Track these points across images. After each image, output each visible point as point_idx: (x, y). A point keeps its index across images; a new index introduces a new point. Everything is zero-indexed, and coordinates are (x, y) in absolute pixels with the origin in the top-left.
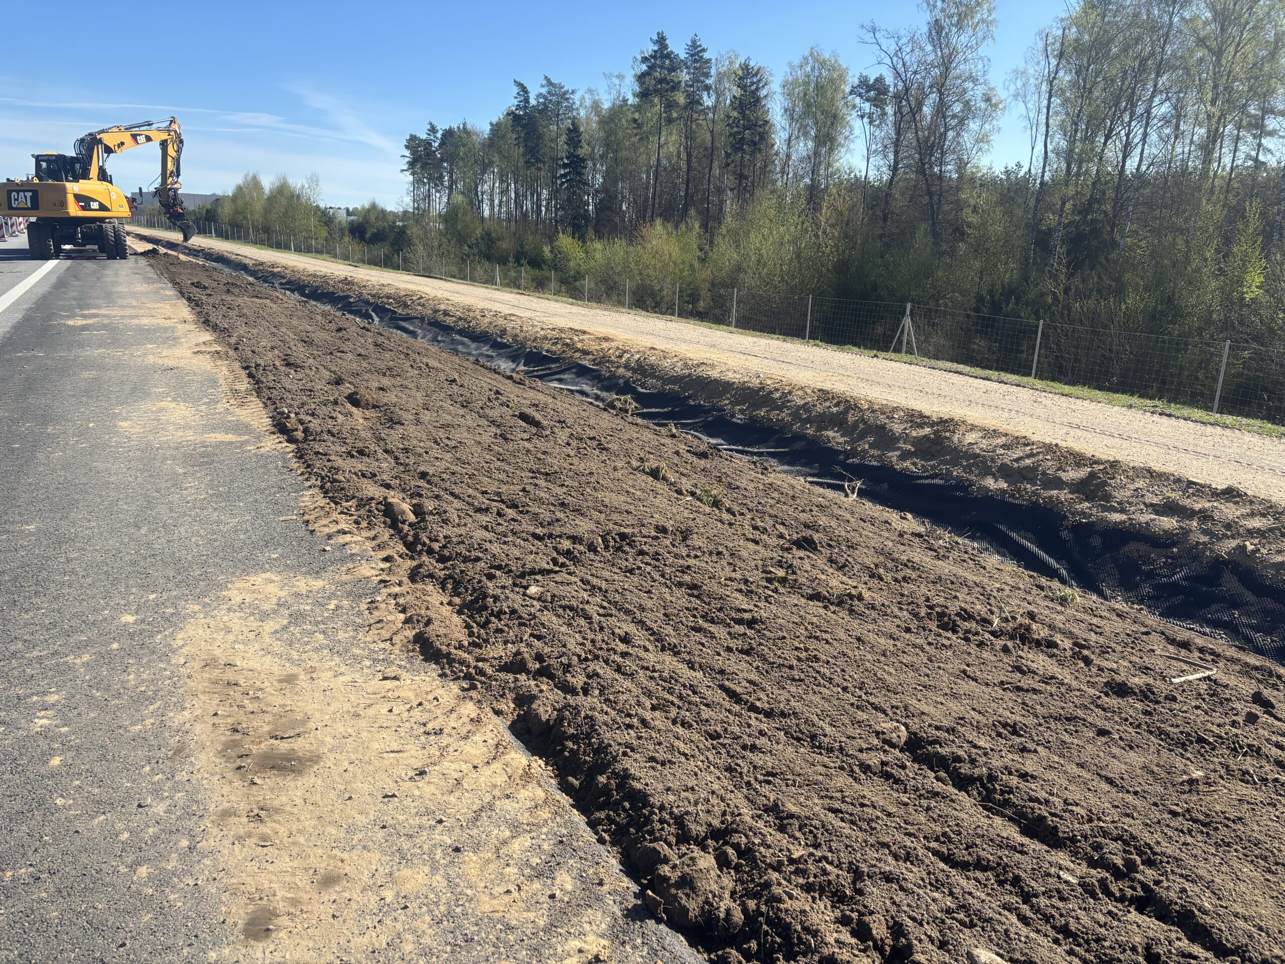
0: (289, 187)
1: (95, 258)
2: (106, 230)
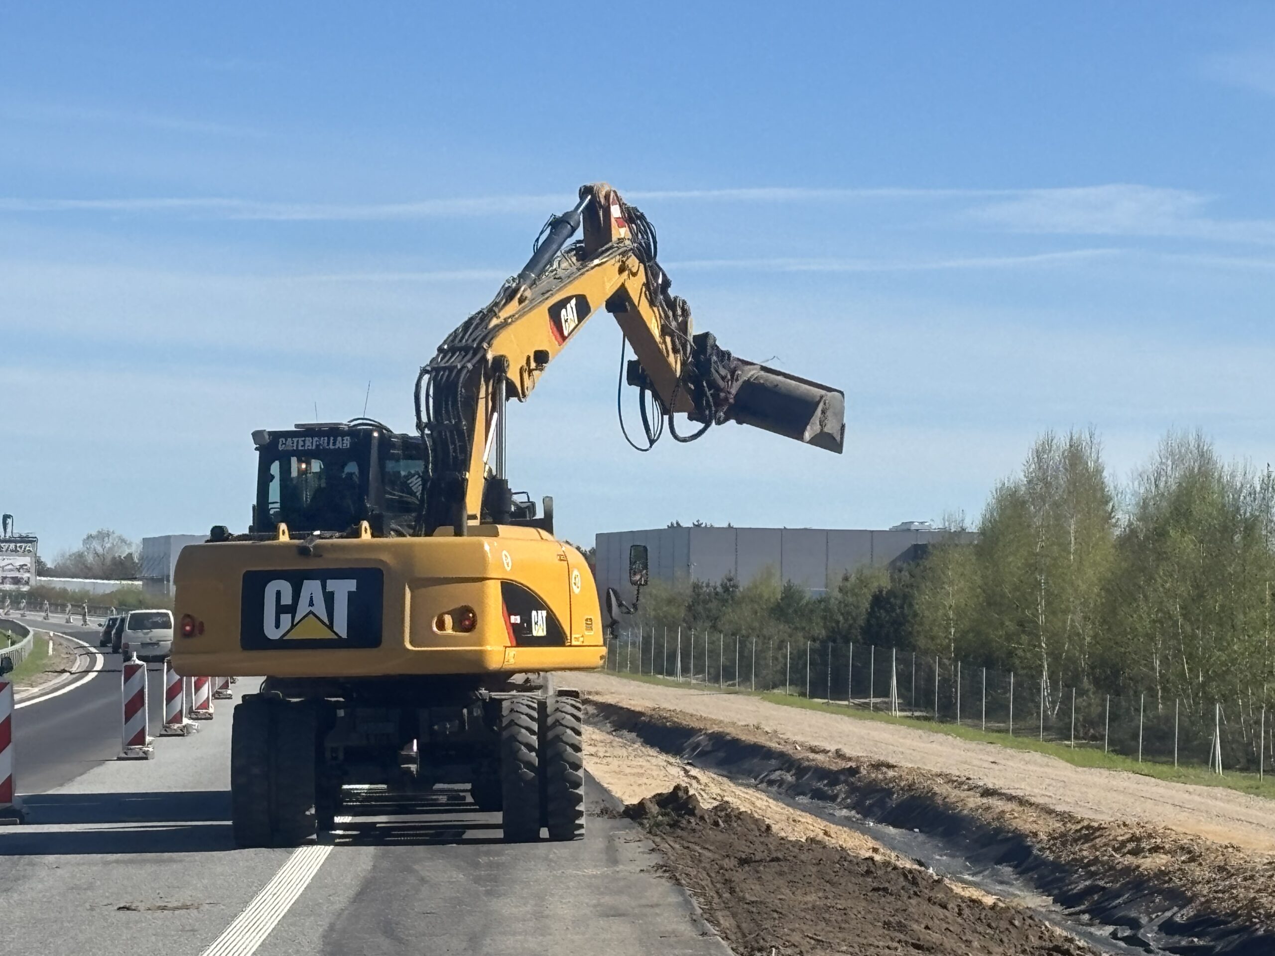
2: (512, 723)
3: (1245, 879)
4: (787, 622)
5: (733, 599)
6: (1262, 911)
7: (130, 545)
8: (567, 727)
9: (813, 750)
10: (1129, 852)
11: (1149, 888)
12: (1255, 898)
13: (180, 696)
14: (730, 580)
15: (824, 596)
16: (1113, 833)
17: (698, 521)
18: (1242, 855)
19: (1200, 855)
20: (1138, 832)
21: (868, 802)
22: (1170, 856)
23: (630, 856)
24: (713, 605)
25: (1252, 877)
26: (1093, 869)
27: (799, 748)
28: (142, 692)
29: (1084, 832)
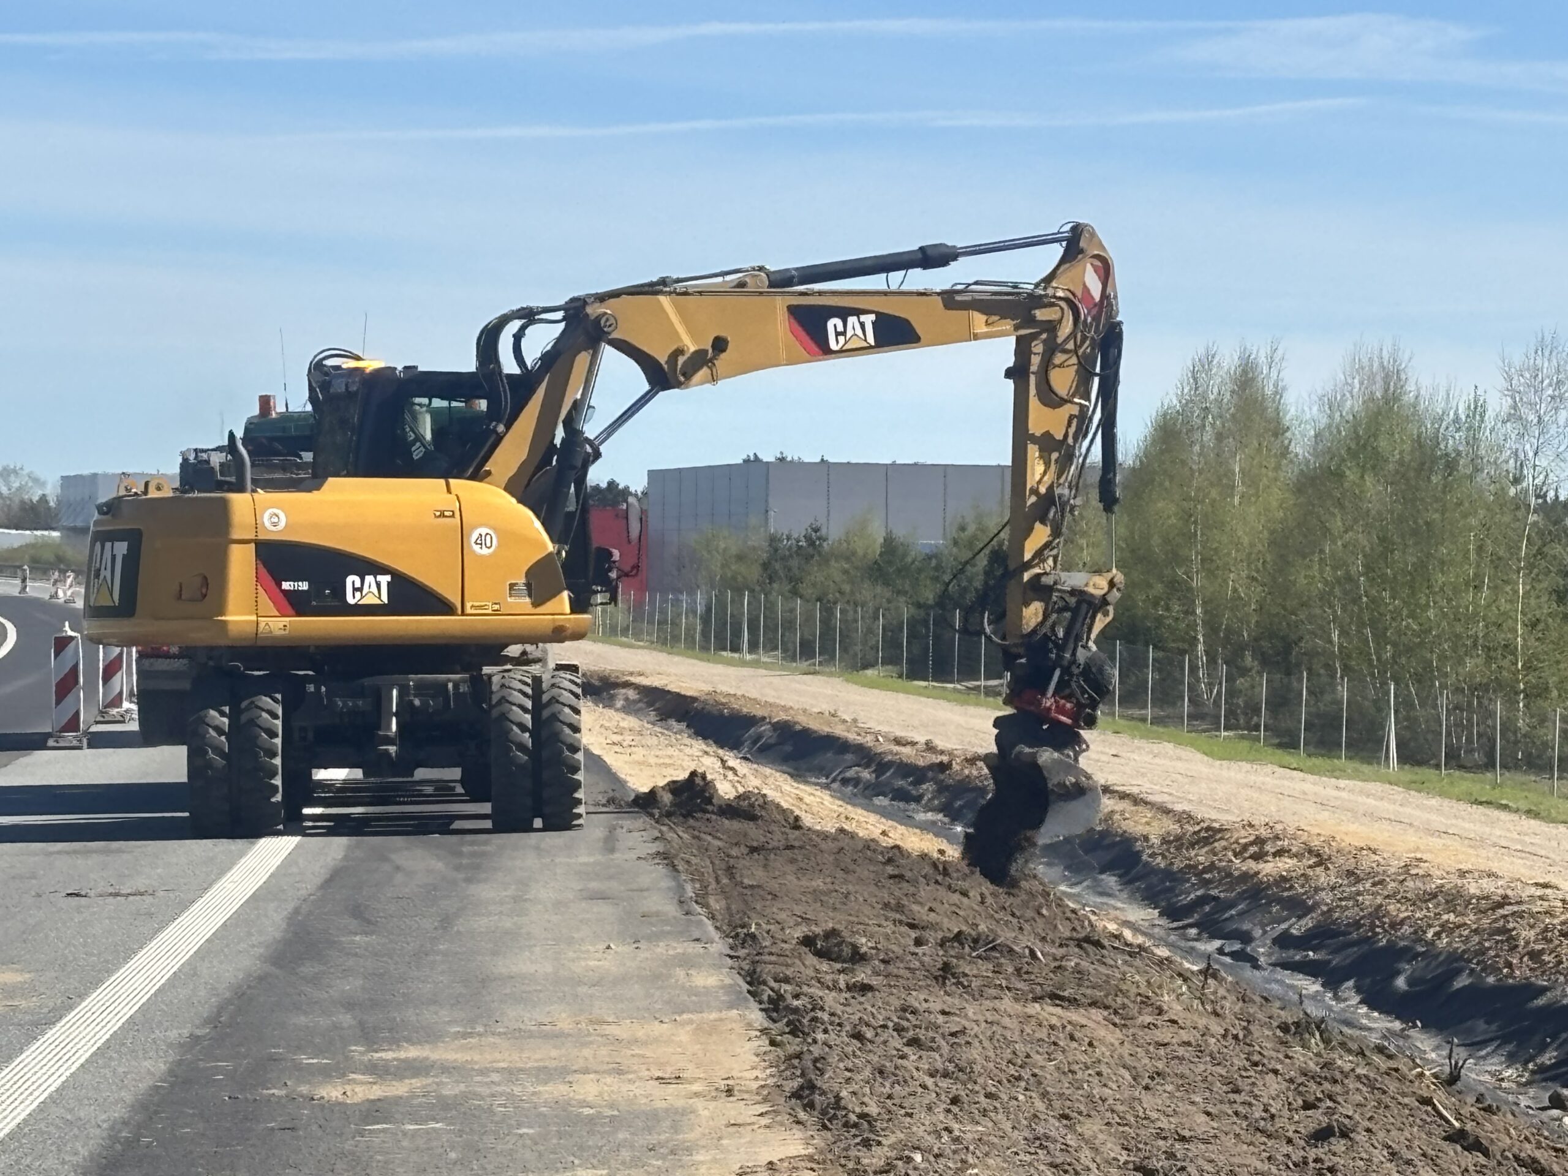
0: (1414, 414)
1: (442, 825)
2: (504, 700)
3: (1374, 885)
4: (886, 584)
5: (820, 554)
6: (1386, 920)
7: (43, 484)
8: (565, 705)
9: (898, 741)
10: (1251, 857)
11: (1267, 897)
12: (1381, 906)
13: (119, 674)
14: (816, 530)
15: (935, 551)
16: (1236, 836)
17: (782, 453)
18: (1377, 858)
19: (1330, 858)
20: (1264, 833)
21: (959, 803)
22: (1295, 860)
23: (630, 844)
24: (794, 563)
25: (1381, 882)
26: (1207, 876)
27: (881, 739)
28: (75, 668)
29: (1203, 834)
